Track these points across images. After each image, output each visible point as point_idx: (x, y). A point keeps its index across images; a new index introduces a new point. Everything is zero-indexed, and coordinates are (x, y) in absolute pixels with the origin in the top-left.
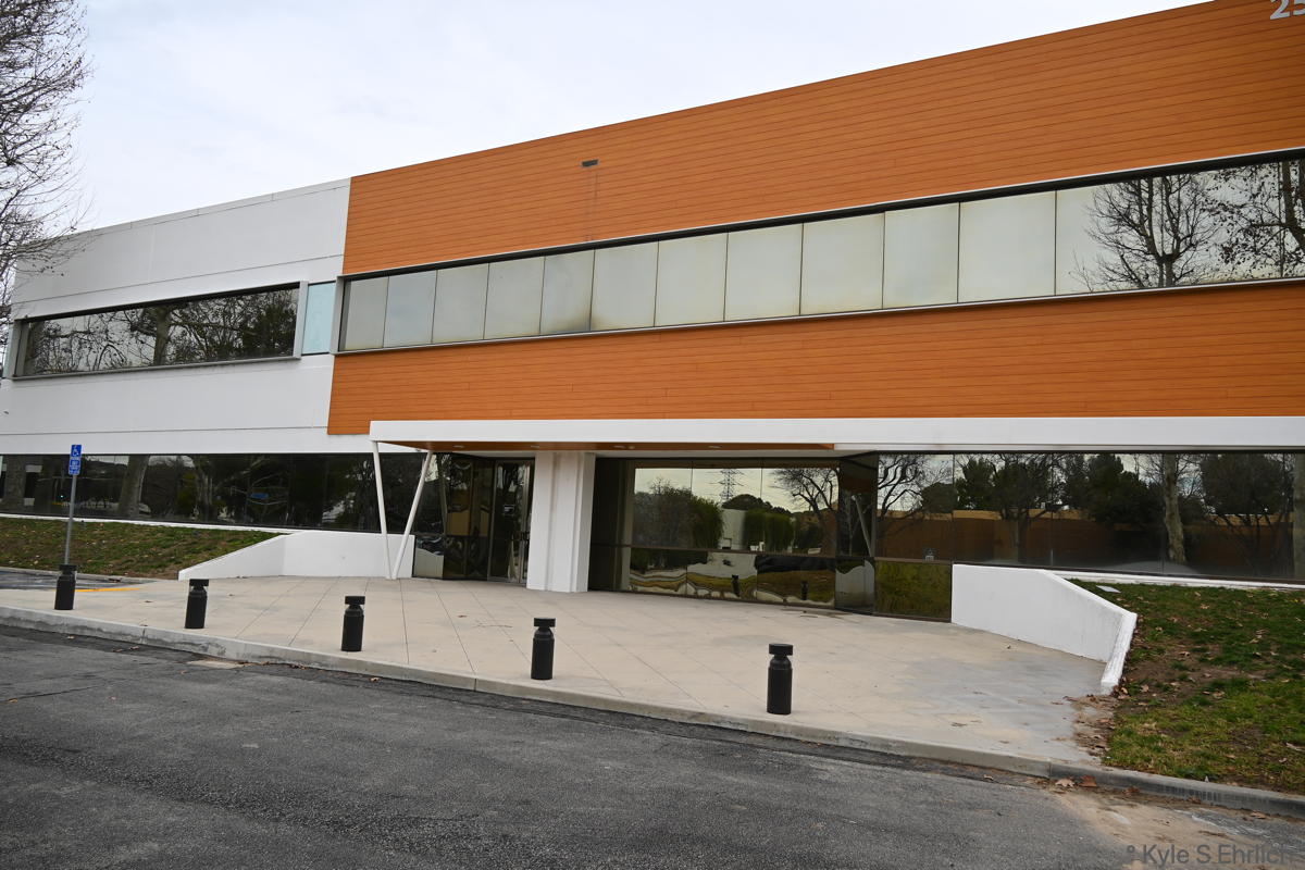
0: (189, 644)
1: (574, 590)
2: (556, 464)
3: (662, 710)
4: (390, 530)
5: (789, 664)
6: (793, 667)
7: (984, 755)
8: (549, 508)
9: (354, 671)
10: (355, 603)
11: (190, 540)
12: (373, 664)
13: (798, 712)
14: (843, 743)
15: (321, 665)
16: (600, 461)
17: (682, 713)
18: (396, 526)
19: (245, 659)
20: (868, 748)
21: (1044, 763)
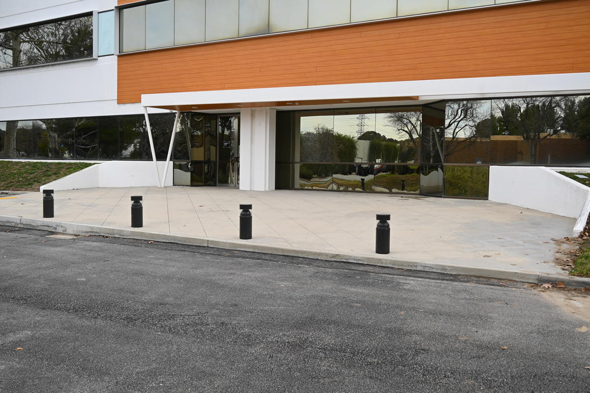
0: (47, 226)
1: (267, 189)
2: (253, 116)
3: (315, 254)
4: (158, 159)
5: (388, 226)
6: (390, 227)
7: (501, 272)
8: (250, 142)
9: (139, 238)
10: (137, 200)
11: (45, 169)
12: (149, 234)
13: (394, 252)
14: (419, 268)
15: (120, 235)
16: (279, 113)
17: (327, 255)
18: (161, 156)
19: (78, 234)
20: (434, 270)
21: (534, 275)
